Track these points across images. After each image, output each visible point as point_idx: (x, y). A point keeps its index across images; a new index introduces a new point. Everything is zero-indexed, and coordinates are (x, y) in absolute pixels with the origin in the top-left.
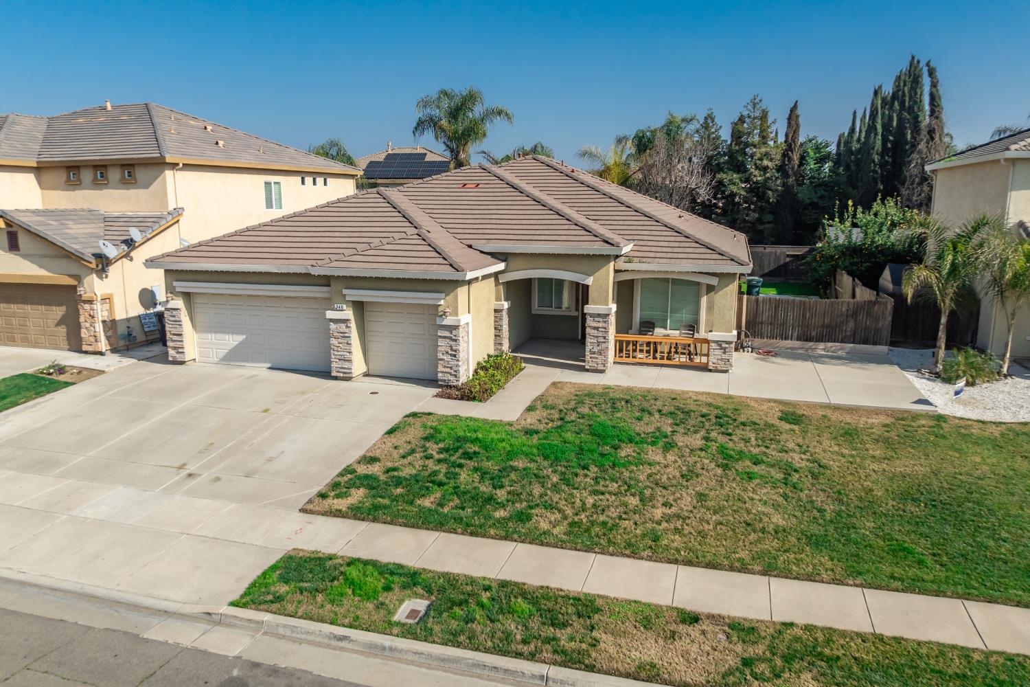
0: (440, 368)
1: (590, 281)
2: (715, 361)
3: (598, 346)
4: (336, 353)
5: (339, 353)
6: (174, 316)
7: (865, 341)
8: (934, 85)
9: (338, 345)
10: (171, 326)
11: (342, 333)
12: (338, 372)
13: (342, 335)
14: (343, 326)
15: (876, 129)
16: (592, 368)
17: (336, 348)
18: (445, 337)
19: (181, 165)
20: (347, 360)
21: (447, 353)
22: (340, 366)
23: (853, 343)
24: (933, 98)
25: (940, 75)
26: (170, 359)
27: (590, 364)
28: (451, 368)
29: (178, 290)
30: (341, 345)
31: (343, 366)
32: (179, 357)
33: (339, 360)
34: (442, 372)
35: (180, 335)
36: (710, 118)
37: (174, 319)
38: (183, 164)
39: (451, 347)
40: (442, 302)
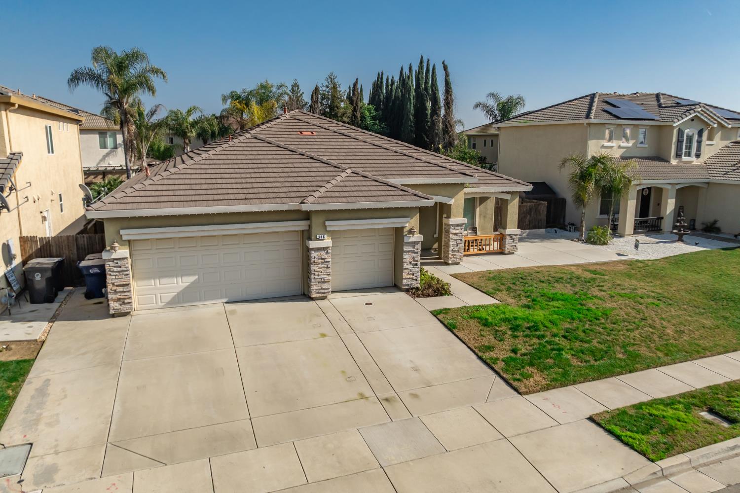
0: (405, 275)
1: (452, 202)
3: (457, 246)
4: (316, 277)
5: (319, 277)
6: (120, 267)
7: (535, 228)
8: (447, 75)
9: (319, 270)
10: (114, 277)
11: (322, 259)
12: (318, 293)
13: (323, 261)
14: (323, 252)
16: (453, 262)
17: (316, 273)
18: (409, 252)
19: (17, 106)
20: (326, 282)
21: (410, 263)
22: (320, 288)
23: (529, 229)
24: (447, 84)
26: (112, 312)
27: (452, 260)
28: (413, 274)
29: (124, 238)
30: (321, 270)
31: (323, 287)
32: (124, 308)
33: (319, 282)
34: (406, 279)
35: (127, 285)
36: (295, 86)
37: (119, 269)
38: (19, 105)
39: (414, 258)
40: (407, 225)
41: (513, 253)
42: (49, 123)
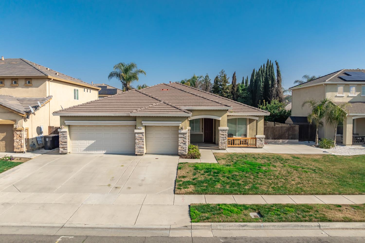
0: (179, 148)
1: (220, 119)
2: (258, 144)
3: (224, 140)
4: (138, 145)
5: (139, 145)
6: (64, 135)
7: (292, 139)
8: (278, 67)
9: (139, 142)
10: (62, 139)
11: (140, 138)
12: (138, 152)
13: (141, 138)
14: (141, 135)
15: (260, 80)
16: (222, 148)
17: (138, 144)
18: (181, 137)
19: (52, 79)
20: (142, 148)
21: (182, 143)
22: (139, 150)
23: (288, 139)
24: (278, 72)
25: (279, 65)
26: (60, 152)
27: (221, 147)
28: (184, 148)
29: (66, 124)
30: (140, 142)
31: (140, 150)
32: (64, 151)
33: (139, 148)
34: (180, 150)
35: (66, 142)
36: (207, 76)
37: (63, 136)
38: (53, 79)
39: (184, 140)
40: (180, 125)
41: (262, 148)
42: (76, 88)
